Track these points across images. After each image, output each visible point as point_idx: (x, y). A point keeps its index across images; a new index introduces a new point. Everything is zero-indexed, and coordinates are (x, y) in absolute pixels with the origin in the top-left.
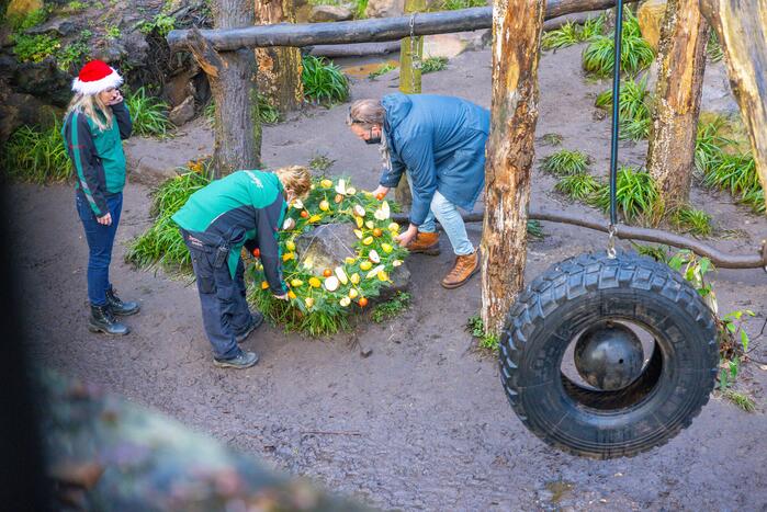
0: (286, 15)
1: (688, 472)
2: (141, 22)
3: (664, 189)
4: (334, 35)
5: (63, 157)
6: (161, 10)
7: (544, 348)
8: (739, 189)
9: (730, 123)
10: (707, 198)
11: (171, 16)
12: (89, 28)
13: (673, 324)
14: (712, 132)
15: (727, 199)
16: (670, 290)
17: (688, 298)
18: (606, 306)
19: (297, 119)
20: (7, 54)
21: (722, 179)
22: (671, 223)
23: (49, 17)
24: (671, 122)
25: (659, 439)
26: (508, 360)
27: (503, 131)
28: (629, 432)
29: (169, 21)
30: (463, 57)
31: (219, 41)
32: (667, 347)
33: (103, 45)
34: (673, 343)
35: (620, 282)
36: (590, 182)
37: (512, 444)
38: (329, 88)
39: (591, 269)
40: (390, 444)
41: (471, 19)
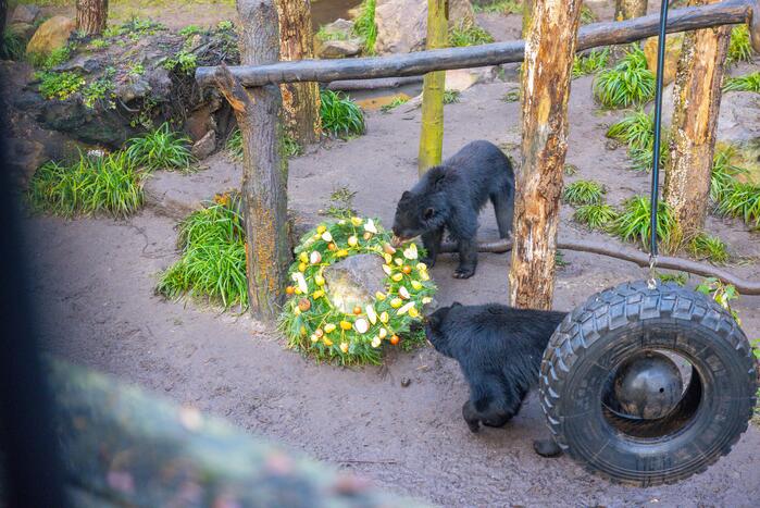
0: (305, 50)
1: (723, 498)
2: (165, 59)
3: (681, 218)
4: (360, 70)
5: (89, 191)
6: (181, 48)
7: (586, 378)
8: (752, 217)
9: (742, 152)
10: (721, 226)
11: (192, 52)
12: (112, 65)
13: (714, 353)
14: (724, 161)
15: (741, 226)
16: (710, 319)
17: (727, 328)
18: (647, 336)
19: (316, 152)
20: (32, 91)
21: (735, 207)
22: (688, 251)
23: (72, 55)
24: (688, 152)
25: (699, 467)
26: (550, 389)
27: (533, 164)
28: (669, 459)
29: (191, 58)
30: (474, 89)
31: (247, 78)
32: (707, 376)
33: (126, 81)
34: (713, 373)
35: (662, 313)
36: (606, 211)
37: (546, 471)
38: (346, 121)
39: (632, 300)
40: (426, 473)
41: (496, 54)
